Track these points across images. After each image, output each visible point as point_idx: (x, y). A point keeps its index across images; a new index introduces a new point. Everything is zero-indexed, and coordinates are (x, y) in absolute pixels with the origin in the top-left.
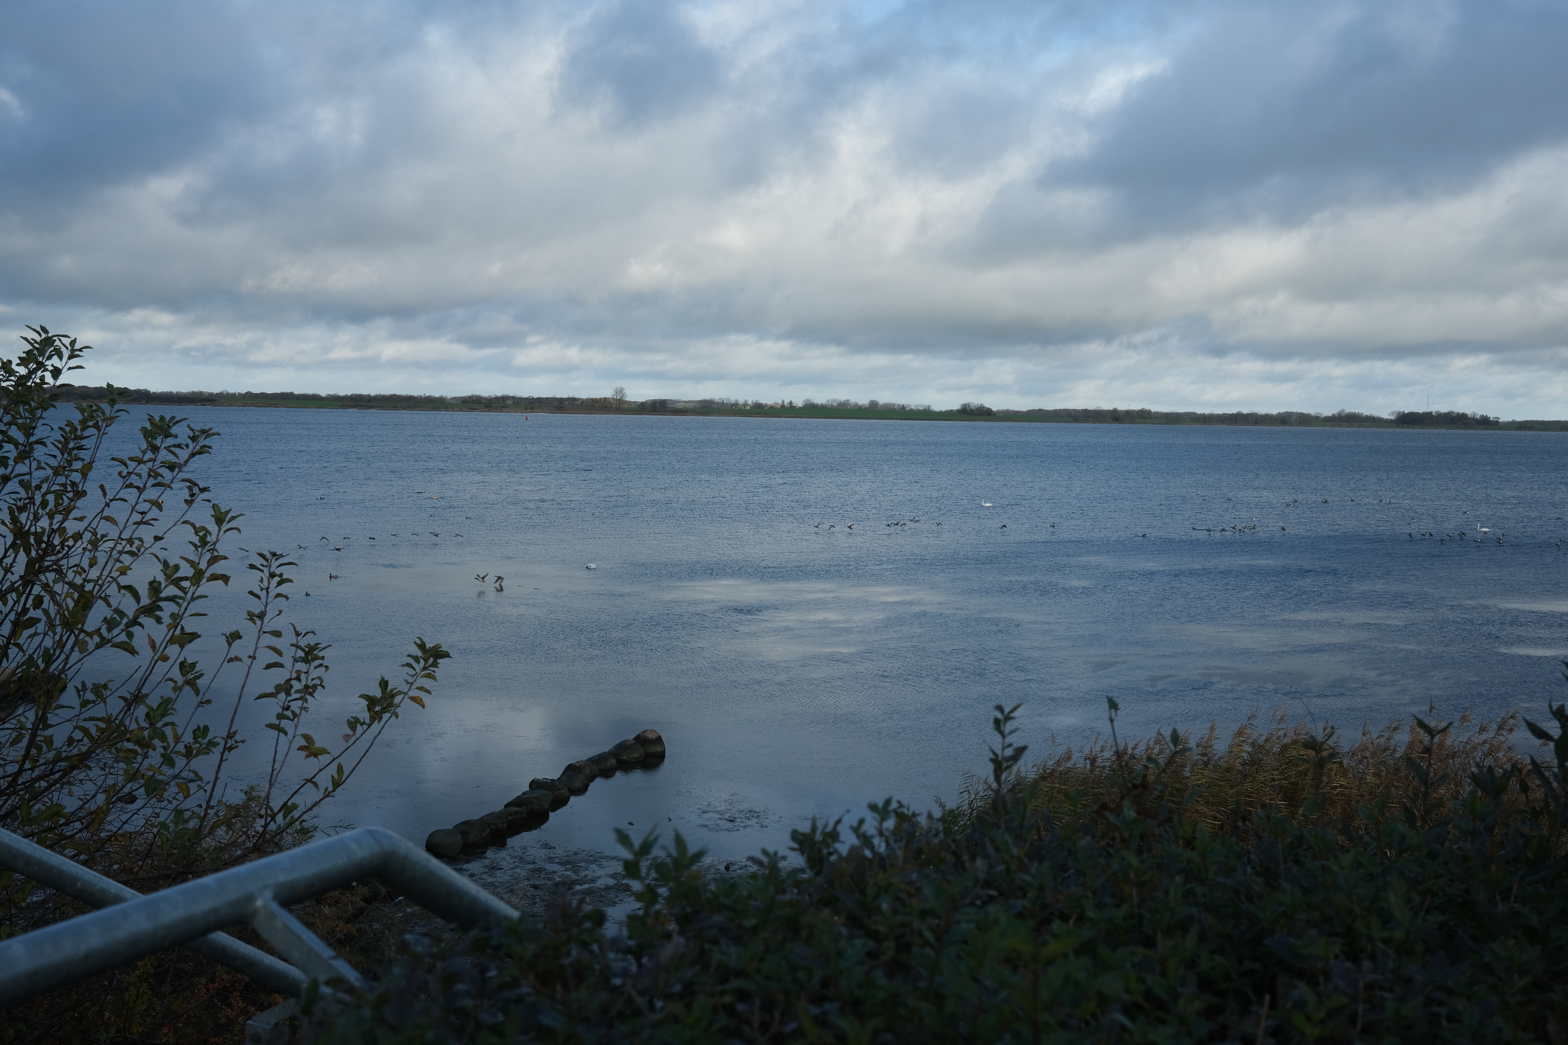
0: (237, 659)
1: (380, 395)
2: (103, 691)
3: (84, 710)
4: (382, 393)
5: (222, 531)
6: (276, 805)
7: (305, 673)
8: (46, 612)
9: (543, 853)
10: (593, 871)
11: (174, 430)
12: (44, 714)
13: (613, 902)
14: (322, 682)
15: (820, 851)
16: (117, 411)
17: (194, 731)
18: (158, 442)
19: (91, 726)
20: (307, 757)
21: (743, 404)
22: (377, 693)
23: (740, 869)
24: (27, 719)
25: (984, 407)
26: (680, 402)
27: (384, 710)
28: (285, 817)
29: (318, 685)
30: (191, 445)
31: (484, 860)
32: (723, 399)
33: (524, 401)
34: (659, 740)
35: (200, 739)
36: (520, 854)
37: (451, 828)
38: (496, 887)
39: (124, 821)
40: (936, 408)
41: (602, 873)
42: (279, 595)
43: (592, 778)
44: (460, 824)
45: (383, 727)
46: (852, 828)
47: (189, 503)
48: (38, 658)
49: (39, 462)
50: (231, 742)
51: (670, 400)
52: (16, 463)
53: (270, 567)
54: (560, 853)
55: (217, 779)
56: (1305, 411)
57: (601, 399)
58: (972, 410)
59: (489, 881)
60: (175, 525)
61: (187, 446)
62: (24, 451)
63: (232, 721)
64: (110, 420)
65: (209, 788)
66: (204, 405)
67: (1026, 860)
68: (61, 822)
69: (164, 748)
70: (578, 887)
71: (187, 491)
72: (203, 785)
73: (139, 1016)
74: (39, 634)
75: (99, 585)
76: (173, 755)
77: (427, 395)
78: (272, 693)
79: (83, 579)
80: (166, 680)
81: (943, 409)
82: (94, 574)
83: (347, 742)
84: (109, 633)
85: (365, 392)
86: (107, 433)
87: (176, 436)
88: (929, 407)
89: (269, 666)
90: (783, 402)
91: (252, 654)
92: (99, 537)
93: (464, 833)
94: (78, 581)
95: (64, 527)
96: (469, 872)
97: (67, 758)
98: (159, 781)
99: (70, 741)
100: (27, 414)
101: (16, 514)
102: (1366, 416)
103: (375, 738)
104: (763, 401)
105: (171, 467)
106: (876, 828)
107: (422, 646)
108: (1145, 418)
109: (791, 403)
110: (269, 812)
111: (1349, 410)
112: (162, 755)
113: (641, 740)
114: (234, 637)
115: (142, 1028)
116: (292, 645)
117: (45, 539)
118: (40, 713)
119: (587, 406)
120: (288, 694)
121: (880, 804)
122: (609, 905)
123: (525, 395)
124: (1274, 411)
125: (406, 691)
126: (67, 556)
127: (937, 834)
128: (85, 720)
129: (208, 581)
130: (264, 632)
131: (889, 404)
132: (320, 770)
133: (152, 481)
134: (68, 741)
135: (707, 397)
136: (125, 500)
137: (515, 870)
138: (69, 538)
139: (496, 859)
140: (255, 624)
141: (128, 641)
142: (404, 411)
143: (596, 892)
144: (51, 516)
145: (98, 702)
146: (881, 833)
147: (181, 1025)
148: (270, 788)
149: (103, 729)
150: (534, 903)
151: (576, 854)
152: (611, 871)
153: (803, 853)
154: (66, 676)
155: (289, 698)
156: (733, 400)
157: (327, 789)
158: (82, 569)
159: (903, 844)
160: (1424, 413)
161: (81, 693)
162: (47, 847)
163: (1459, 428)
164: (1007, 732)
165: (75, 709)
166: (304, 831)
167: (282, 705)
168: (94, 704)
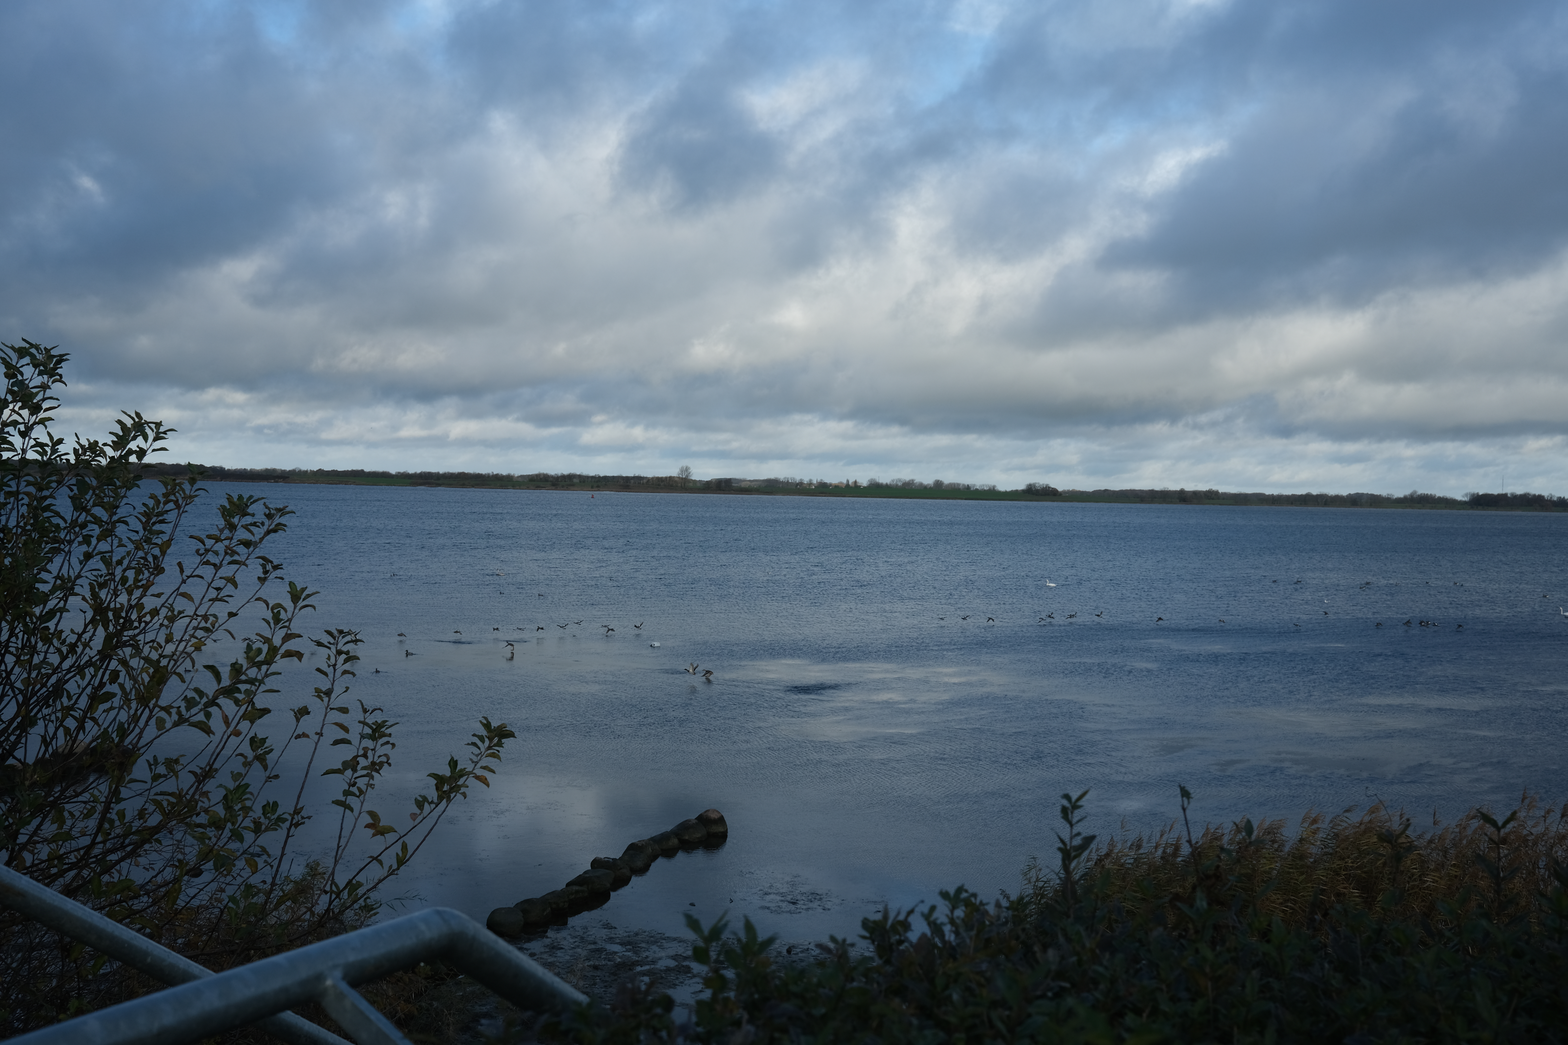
0: (304, 735)
1: (449, 473)
2: (175, 765)
3: (155, 784)
4: (451, 471)
5: (298, 608)
7: (372, 750)
8: (122, 686)
9: (604, 933)
10: (654, 952)
11: (250, 510)
12: (117, 787)
13: (674, 984)
14: (388, 759)
15: (890, 939)
16: (197, 490)
17: (264, 807)
18: (235, 520)
19: (165, 801)
20: (374, 835)
21: (807, 484)
22: (446, 772)
23: (802, 952)
24: (101, 792)
25: (1049, 487)
26: (745, 481)
27: (452, 790)
28: (350, 895)
29: (384, 762)
30: (267, 522)
31: (545, 939)
32: (788, 478)
33: (590, 479)
34: (721, 820)
35: (269, 815)
36: (581, 933)
37: (512, 906)
38: (558, 966)
39: (192, 895)
40: (1001, 488)
41: (663, 954)
42: (345, 672)
43: (654, 858)
44: (522, 902)
45: (449, 806)
46: (923, 915)
47: (262, 580)
48: (113, 733)
49: (120, 540)
50: (298, 817)
51: (735, 479)
52: (99, 540)
53: (337, 645)
54: (620, 933)
55: (283, 854)
56: (1376, 492)
57: (666, 478)
58: (1037, 491)
59: (549, 961)
60: (248, 602)
61: (263, 524)
62: (107, 530)
63: (299, 797)
64: (189, 498)
65: (276, 862)
66: (277, 482)
67: (1097, 951)
68: (131, 896)
69: (232, 823)
70: (639, 969)
71: (261, 570)
72: (270, 861)
74: (115, 708)
75: (174, 660)
76: (242, 831)
77: (495, 473)
78: (339, 769)
79: (159, 655)
80: (237, 755)
81: (1009, 489)
83: (414, 820)
84: (187, 711)
85: (433, 469)
86: (186, 511)
87: (253, 515)
88: (994, 487)
89: (336, 742)
90: (848, 481)
91: (319, 731)
92: (176, 613)
93: (525, 911)
94: (154, 656)
95: (142, 603)
96: (529, 952)
97: (138, 831)
98: (228, 856)
99: (142, 814)
100: (111, 493)
101: (97, 590)
102: (1439, 498)
103: (440, 816)
104: (827, 480)
105: (247, 544)
106: (947, 916)
107: (487, 725)
108: (1213, 499)
109: (856, 482)
110: (334, 888)
111: (1422, 491)
112: (231, 831)
113: (704, 820)
114: (303, 712)
116: (360, 722)
117: (123, 614)
118: (114, 786)
119: (653, 484)
120: (355, 770)
121: (952, 891)
122: (671, 986)
123: (592, 473)
124: (1344, 492)
125: (472, 770)
126: (144, 631)
127: (1006, 923)
128: (156, 794)
129: (282, 657)
130: (331, 709)
131: (954, 484)
132: (387, 848)
133: (228, 559)
134: (139, 814)
135: (772, 476)
136: (202, 577)
137: (575, 950)
138: (146, 614)
139: (556, 939)
140: (323, 701)
141: (205, 720)
142: (472, 489)
143: (656, 973)
144: (130, 593)
145: (168, 776)
146: (952, 921)
148: (335, 865)
149: (173, 803)
150: (595, 984)
151: (637, 934)
152: (672, 952)
153: (873, 942)
154: (139, 750)
155: (356, 775)
156: (798, 479)
157: (391, 867)
158: (158, 644)
159: (973, 933)
160: (1499, 495)
161: (153, 767)
162: (118, 922)
163: (1536, 510)
164: (1075, 820)
165: (146, 782)
166: (369, 909)
167: (349, 781)
168: (165, 779)
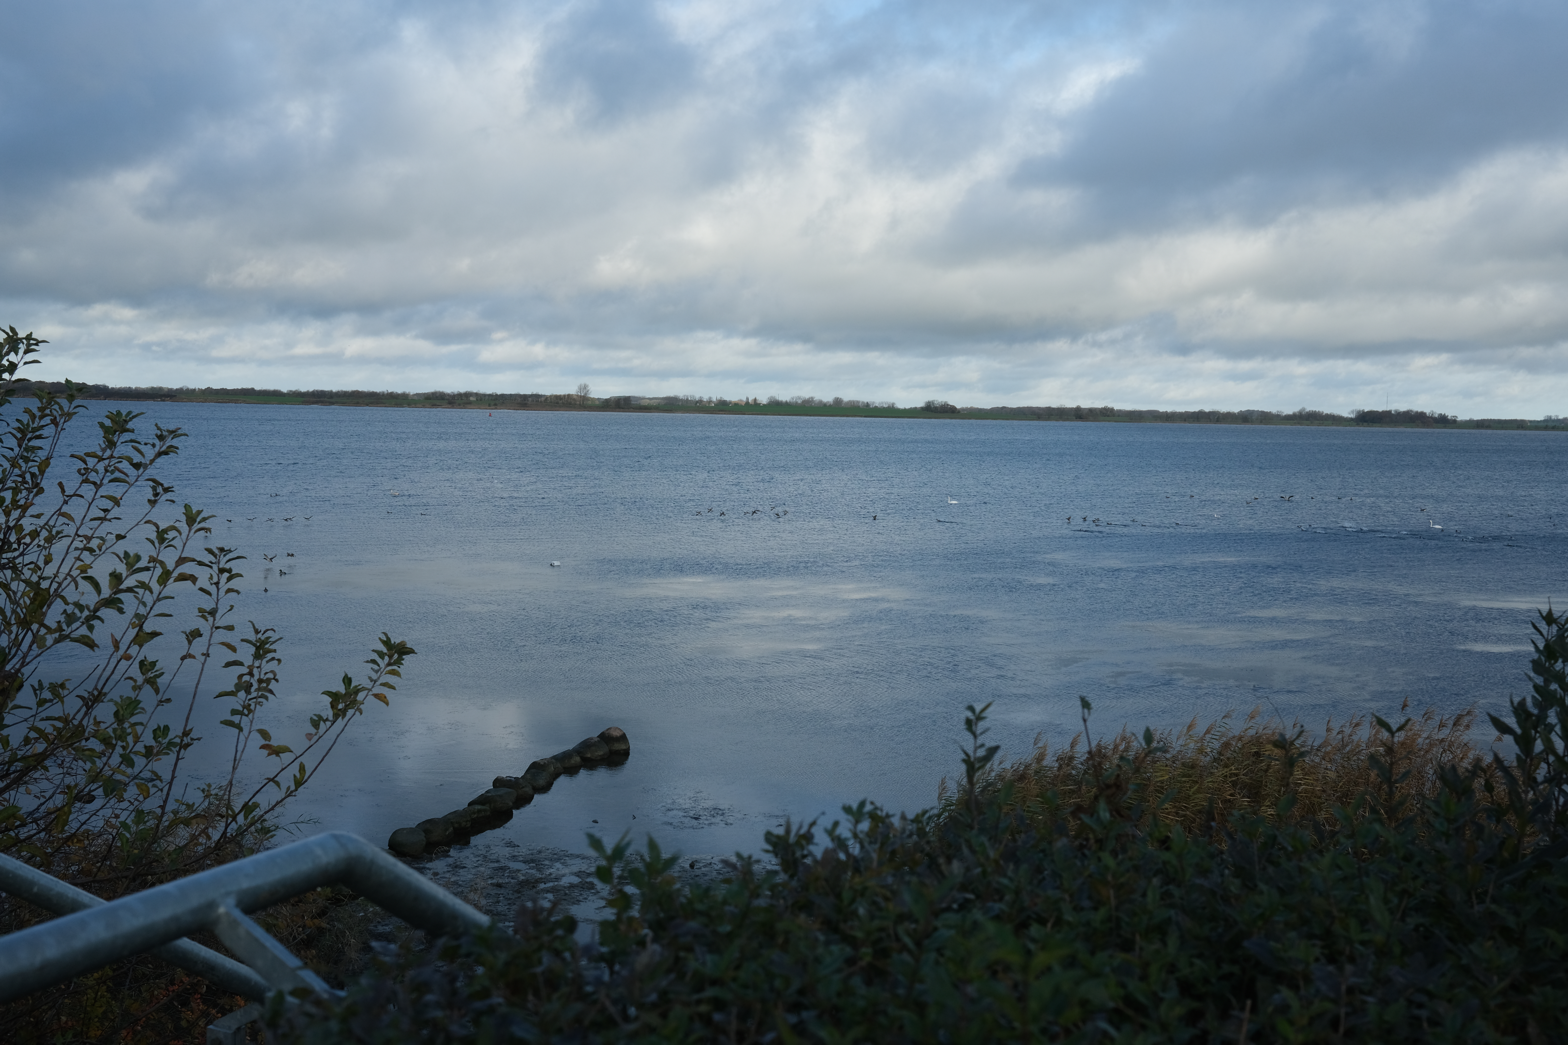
1: (342, 391)
2: (60, 690)
3: (40, 709)
4: (345, 389)
5: (193, 531)
6: (237, 805)
7: (258, 667)
9: (507, 851)
10: (557, 869)
11: (130, 425)
13: (577, 902)
14: (275, 675)
15: (794, 853)
16: (75, 407)
17: (154, 731)
18: (116, 437)
20: (269, 755)
21: (707, 402)
22: (342, 689)
23: (705, 866)
25: (948, 405)
26: (644, 398)
27: (349, 705)
28: (246, 818)
29: (271, 679)
30: (158, 444)
31: (447, 859)
32: (687, 396)
33: (487, 397)
34: (623, 738)
35: (160, 739)
36: (484, 852)
37: (414, 826)
38: (460, 886)
39: (83, 821)
40: (901, 405)
41: (566, 871)
42: (229, 590)
43: (556, 776)
44: (423, 822)
45: (346, 725)
46: (826, 830)
47: (153, 503)
50: (186, 739)
51: (634, 397)
53: (219, 563)
54: (523, 851)
55: (173, 778)
56: (1266, 409)
57: (564, 396)
58: (936, 408)
59: (452, 880)
60: (137, 525)
61: (154, 444)
63: (187, 719)
64: (69, 416)
65: (167, 786)
66: (164, 401)
67: (1002, 862)
68: (16, 824)
69: (124, 748)
70: (542, 886)
71: (150, 490)
73: (96, 1020)
75: (57, 583)
76: (132, 756)
77: (389, 391)
78: (233, 691)
79: (39, 577)
80: (126, 679)
81: (908, 407)
82: (49, 571)
83: (310, 740)
84: (68, 627)
85: (326, 388)
86: (65, 430)
87: (133, 431)
88: (893, 404)
89: (225, 665)
90: (747, 399)
91: (205, 652)
92: (55, 534)
93: (426, 832)
94: (34, 578)
95: (21, 524)
96: (432, 871)
97: (24, 758)
98: (118, 781)
99: (27, 741)
102: (1327, 415)
103: (338, 736)
104: (727, 398)
105: (134, 464)
106: (850, 830)
107: (387, 643)
108: (1108, 416)
109: (755, 400)
110: (230, 812)
111: (1310, 408)
112: (121, 756)
113: (605, 738)
114: (196, 634)
115: (100, 1032)
119: (551, 402)
120: (248, 692)
121: (855, 806)
122: (574, 903)
123: (489, 391)
124: (1236, 410)
125: (370, 687)
126: (23, 554)
127: (910, 835)
128: (42, 720)
129: (175, 581)
130: (217, 628)
131: (854, 402)
132: (283, 769)
133: (109, 476)
134: (24, 740)
135: (671, 394)
136: (83, 497)
137: (479, 869)
138: (26, 535)
140: (207, 620)
141: (88, 634)
142: (367, 408)
143: (560, 890)
144: (8, 513)
145: (55, 701)
146: (855, 836)
147: (139, 1028)
148: (231, 787)
149: (60, 728)
150: (498, 902)
151: (540, 852)
152: (575, 869)
153: (776, 855)
154: (23, 675)
155: (249, 697)
156: (697, 397)
157: (289, 788)
158: (38, 566)
159: (877, 846)
160: (1383, 412)
161: (38, 692)
163: (1418, 426)
164: (978, 732)
165: (31, 709)
166: (266, 831)
167: (242, 704)
168: (51, 704)
